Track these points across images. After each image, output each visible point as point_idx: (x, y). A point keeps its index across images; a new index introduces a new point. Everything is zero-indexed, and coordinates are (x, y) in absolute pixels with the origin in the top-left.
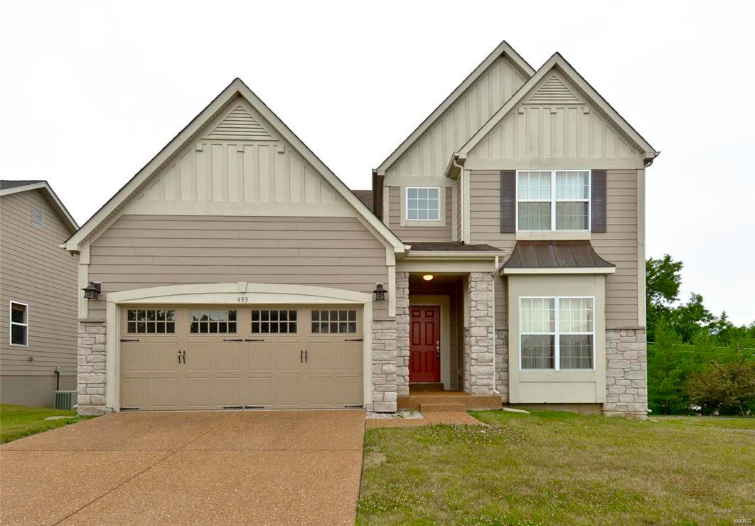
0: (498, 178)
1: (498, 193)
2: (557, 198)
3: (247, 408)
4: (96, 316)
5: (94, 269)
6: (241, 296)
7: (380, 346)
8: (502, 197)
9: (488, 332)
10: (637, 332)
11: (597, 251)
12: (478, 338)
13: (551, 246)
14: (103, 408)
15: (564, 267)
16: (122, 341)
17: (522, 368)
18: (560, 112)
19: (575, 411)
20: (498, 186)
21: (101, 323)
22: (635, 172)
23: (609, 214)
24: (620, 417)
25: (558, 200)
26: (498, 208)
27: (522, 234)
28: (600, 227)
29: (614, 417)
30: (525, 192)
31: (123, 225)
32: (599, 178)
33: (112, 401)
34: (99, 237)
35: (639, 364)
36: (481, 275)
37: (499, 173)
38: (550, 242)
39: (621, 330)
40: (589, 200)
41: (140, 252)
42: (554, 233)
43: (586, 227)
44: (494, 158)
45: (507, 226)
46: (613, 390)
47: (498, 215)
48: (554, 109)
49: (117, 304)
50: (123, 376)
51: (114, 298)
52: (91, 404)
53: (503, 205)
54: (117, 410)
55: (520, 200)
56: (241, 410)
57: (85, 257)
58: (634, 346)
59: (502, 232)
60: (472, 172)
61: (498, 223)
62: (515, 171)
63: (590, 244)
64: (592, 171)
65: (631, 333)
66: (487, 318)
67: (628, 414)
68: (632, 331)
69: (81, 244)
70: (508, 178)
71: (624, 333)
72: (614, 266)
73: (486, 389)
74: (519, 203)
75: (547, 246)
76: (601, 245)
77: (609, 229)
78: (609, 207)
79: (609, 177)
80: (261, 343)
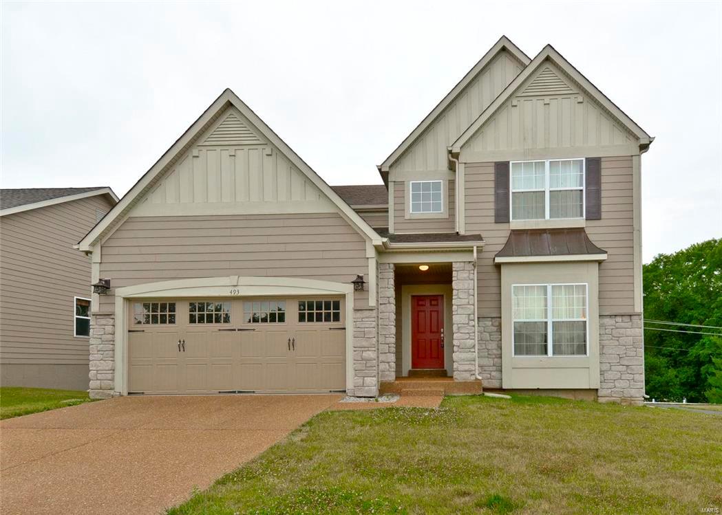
0: (492, 170)
1: (492, 184)
2: (551, 187)
3: (239, 392)
4: (106, 309)
5: (104, 267)
6: (233, 289)
7: (361, 334)
8: (497, 187)
9: (469, 320)
10: (632, 317)
11: (591, 238)
12: (459, 325)
13: (545, 235)
14: (112, 392)
15: (554, 255)
16: (129, 331)
17: (515, 354)
18: (554, 103)
19: (570, 396)
20: (492, 177)
21: (110, 315)
22: (630, 158)
23: (604, 201)
24: (614, 403)
25: (552, 189)
26: (492, 198)
27: (516, 223)
28: (594, 214)
29: (609, 403)
30: (519, 183)
31: (129, 226)
32: (594, 166)
33: (121, 386)
34: (109, 238)
35: (635, 349)
36: (462, 264)
37: (493, 164)
38: (544, 231)
39: (616, 316)
40: (584, 188)
41: (144, 250)
42: (548, 221)
43: (582, 215)
44: (487, 151)
45: (502, 216)
46: (609, 375)
47: (492, 206)
48: (547, 100)
49: (124, 298)
50: (131, 364)
51: (122, 292)
52: (101, 389)
53: (497, 195)
54: (125, 394)
55: (514, 191)
56: (234, 394)
57: (96, 257)
58: (629, 332)
59: (496, 222)
60: (466, 166)
61: (492, 213)
62: (509, 162)
63: (584, 232)
64: (586, 159)
65: (626, 319)
66: (469, 306)
67: (624, 400)
68: (629, 317)
69: (93, 244)
70: (502, 170)
71: (619, 319)
72: (606, 252)
73: (467, 375)
74: (513, 193)
75: (540, 234)
76: (596, 233)
77: (603, 215)
78: (603, 194)
79: (603, 165)
80: (252, 332)
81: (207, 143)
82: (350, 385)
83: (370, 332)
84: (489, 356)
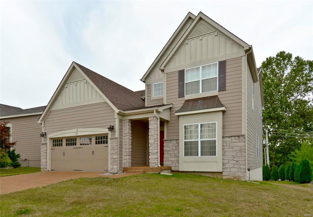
0: (177, 74)
1: (177, 81)
2: (203, 77)
3: (79, 170)
4: (45, 142)
5: (46, 128)
6: (76, 133)
7: (113, 149)
8: (179, 82)
9: (155, 141)
10: (240, 137)
11: (221, 100)
12: (152, 144)
13: (200, 101)
14: (46, 170)
15: (201, 109)
16: (51, 149)
17: (185, 155)
18: (204, 38)
20: (177, 78)
21: (46, 144)
22: (240, 58)
23: (227, 81)
24: (230, 179)
25: (203, 79)
26: (177, 87)
27: (187, 97)
28: (222, 88)
29: (227, 179)
30: (189, 78)
31: (51, 114)
32: (222, 65)
33: (49, 168)
34: (46, 118)
35: (241, 153)
36: (153, 117)
37: (178, 72)
38: (200, 99)
39: (231, 137)
40: (217, 76)
41: (55, 122)
42: (201, 94)
43: (216, 90)
44: (175, 67)
45: (181, 95)
46: (227, 166)
47: (177, 90)
48: (201, 38)
49: (50, 138)
50: (52, 160)
51: (50, 136)
52: (43, 168)
53: (179, 85)
54: (50, 170)
55: (186, 82)
56: (77, 171)
57: (43, 125)
58: (238, 144)
59: (179, 97)
60: (167, 74)
61: (177, 93)
62: (184, 70)
63: (218, 97)
64: (219, 62)
65: (237, 138)
66: (155, 135)
67: (235, 177)
68: (238, 137)
69: (42, 121)
70: (181, 73)
71: (233, 138)
72: (224, 106)
73: (154, 165)
74: (186, 83)
75: (198, 100)
76: (223, 97)
77: (227, 88)
78: (227, 78)
79: (227, 64)
80: (82, 149)
81: (69, 82)
82: (109, 169)
83: (115, 148)
84: (175, 157)
